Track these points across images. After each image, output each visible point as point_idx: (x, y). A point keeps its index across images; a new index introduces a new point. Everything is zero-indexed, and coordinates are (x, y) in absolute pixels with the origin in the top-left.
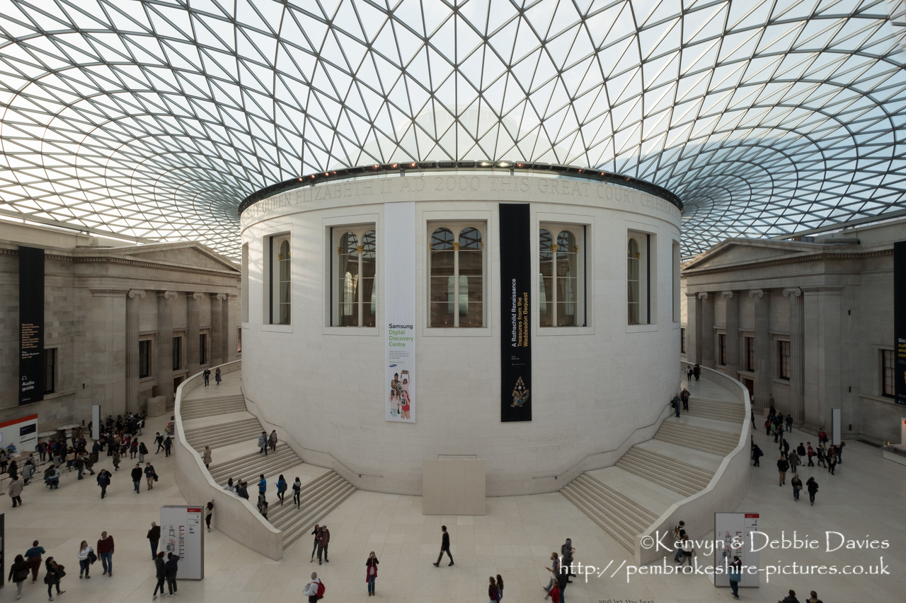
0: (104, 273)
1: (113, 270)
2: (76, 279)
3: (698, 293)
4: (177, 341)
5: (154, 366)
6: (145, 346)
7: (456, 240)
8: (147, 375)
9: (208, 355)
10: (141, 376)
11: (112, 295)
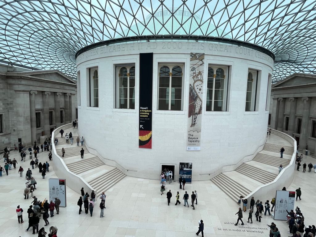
0: (20, 83)
1: (23, 82)
2: (8, 85)
3: (278, 98)
4: (51, 113)
5: (42, 123)
6: (38, 115)
7: (171, 71)
8: (39, 127)
9: (64, 119)
10: (37, 127)
11: (23, 93)
